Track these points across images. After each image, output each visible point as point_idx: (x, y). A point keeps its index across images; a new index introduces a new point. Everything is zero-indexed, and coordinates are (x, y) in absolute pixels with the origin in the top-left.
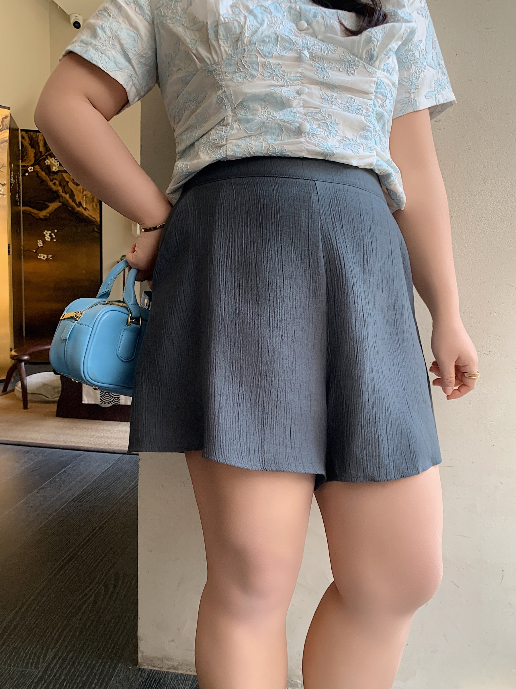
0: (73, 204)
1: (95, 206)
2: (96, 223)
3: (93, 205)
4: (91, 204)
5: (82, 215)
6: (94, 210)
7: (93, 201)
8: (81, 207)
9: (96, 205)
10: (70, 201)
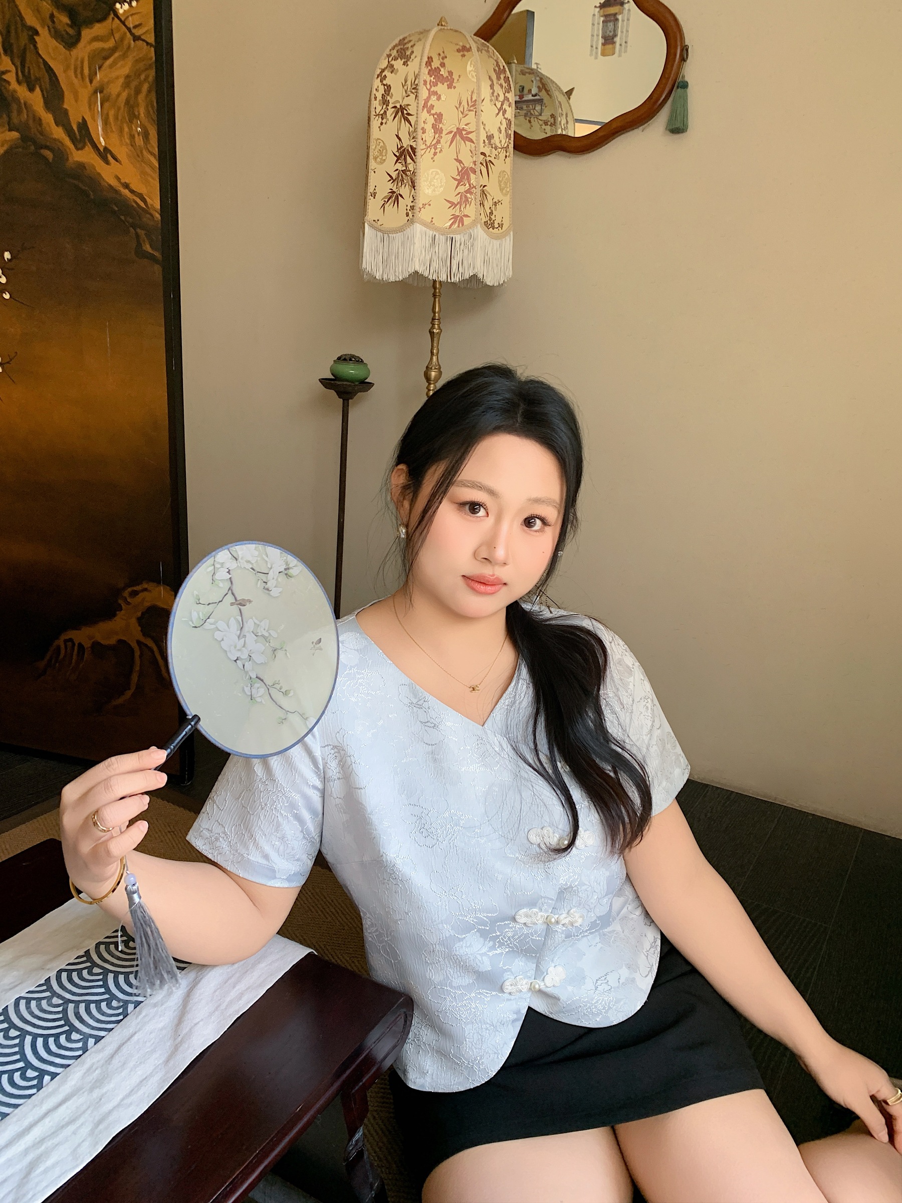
0: (58, 133)
1: (139, 141)
2: (146, 219)
3: (132, 137)
4: (126, 129)
5: (94, 181)
6: (137, 156)
7: (133, 116)
8: (89, 148)
9: (146, 135)
10: (48, 118)
